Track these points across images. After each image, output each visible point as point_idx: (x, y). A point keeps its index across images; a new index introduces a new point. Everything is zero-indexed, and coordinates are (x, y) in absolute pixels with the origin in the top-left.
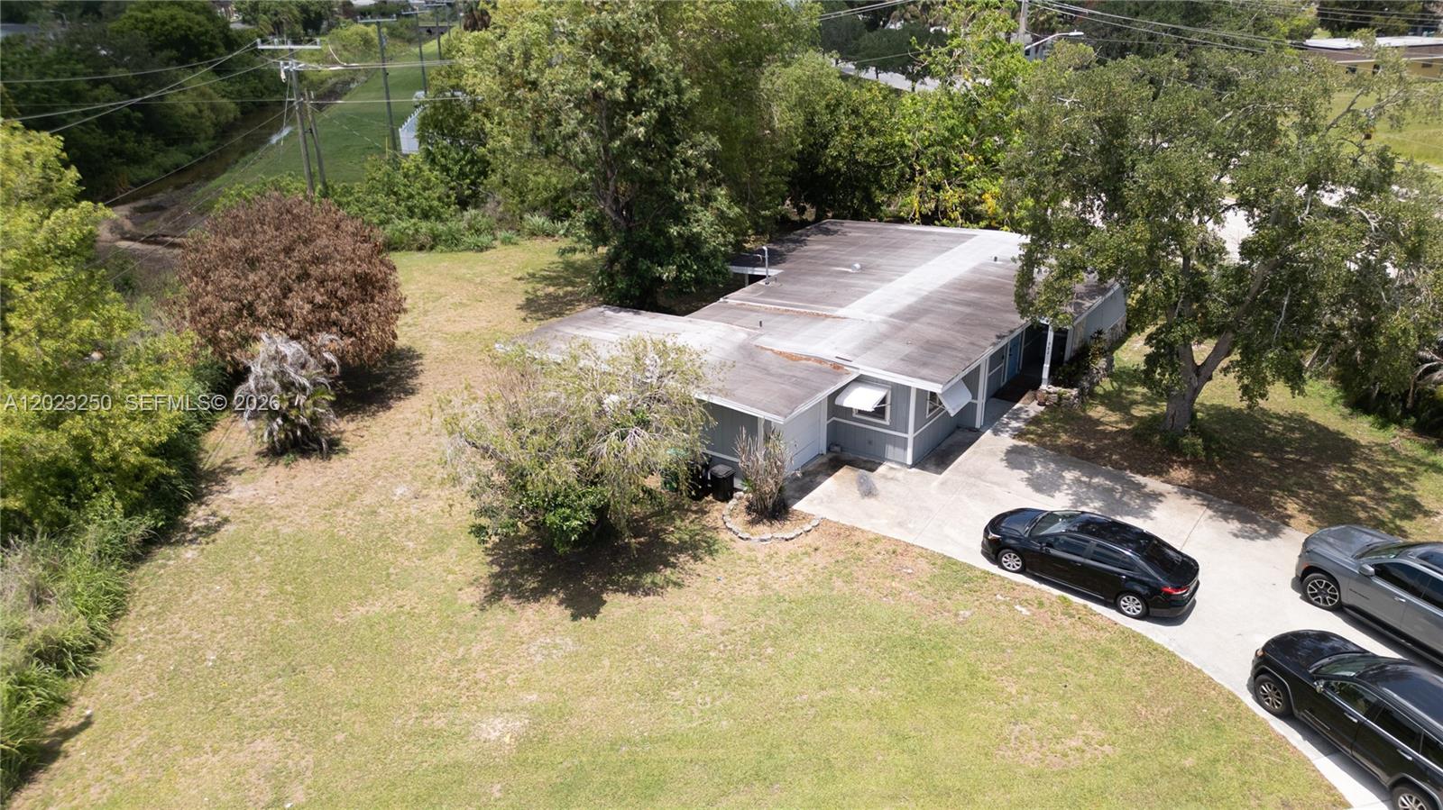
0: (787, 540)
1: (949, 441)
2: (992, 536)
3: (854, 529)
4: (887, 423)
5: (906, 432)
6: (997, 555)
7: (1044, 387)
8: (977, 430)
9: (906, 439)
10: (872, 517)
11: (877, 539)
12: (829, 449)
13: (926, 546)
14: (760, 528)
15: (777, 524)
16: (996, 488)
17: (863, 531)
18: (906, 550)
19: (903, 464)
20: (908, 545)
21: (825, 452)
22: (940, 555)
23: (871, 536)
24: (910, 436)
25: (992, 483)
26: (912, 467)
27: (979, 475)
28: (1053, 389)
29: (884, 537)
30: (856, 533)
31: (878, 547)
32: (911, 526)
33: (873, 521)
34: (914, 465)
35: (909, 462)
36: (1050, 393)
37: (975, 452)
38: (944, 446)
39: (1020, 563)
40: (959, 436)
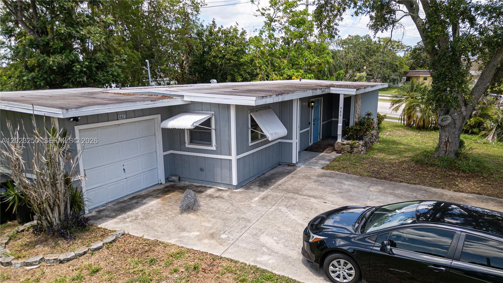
0: (61, 262)
1: (272, 172)
2: (315, 237)
3: (156, 243)
4: (214, 148)
5: (230, 154)
6: (321, 265)
7: (339, 140)
8: (294, 165)
9: (230, 160)
10: (184, 230)
11: (180, 253)
12: (167, 180)
13: (236, 259)
14: (39, 248)
15: (62, 243)
16: (313, 200)
17: (166, 246)
18: (212, 265)
19: (229, 186)
20: (214, 258)
21: (164, 182)
22: (252, 267)
23: (173, 251)
24: (234, 157)
25: (308, 196)
26: (237, 187)
27: (297, 191)
28: (345, 142)
29: (189, 251)
30: (158, 248)
31: (177, 263)
32: (223, 236)
33: (184, 234)
34: (239, 186)
35: (235, 182)
36: (344, 144)
37: (292, 177)
38: (267, 175)
39: (353, 272)
40: (280, 169)
